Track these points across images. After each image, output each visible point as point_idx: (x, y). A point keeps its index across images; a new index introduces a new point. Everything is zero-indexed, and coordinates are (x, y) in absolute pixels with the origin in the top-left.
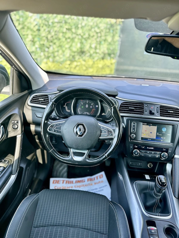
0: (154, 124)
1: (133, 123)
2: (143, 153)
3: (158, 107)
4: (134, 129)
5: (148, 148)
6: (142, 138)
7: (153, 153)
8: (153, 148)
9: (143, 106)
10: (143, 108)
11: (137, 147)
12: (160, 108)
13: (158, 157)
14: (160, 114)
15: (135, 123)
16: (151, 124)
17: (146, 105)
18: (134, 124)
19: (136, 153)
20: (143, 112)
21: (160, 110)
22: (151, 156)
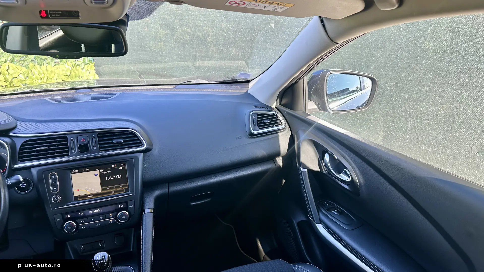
0: (92, 168)
1: (52, 175)
2: (84, 224)
3: (94, 137)
4: (55, 185)
5: (91, 212)
6: (77, 198)
7: (101, 218)
8: (98, 210)
9: (67, 141)
10: (67, 144)
11: (69, 216)
12: (99, 137)
13: (112, 222)
14: (100, 148)
15: (54, 175)
16: (87, 170)
17: (72, 138)
18: (54, 177)
19: (70, 228)
20: (68, 151)
21: (99, 141)
22: (99, 225)
